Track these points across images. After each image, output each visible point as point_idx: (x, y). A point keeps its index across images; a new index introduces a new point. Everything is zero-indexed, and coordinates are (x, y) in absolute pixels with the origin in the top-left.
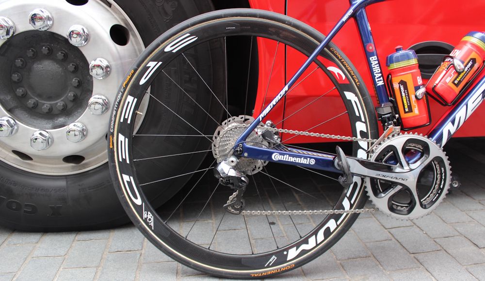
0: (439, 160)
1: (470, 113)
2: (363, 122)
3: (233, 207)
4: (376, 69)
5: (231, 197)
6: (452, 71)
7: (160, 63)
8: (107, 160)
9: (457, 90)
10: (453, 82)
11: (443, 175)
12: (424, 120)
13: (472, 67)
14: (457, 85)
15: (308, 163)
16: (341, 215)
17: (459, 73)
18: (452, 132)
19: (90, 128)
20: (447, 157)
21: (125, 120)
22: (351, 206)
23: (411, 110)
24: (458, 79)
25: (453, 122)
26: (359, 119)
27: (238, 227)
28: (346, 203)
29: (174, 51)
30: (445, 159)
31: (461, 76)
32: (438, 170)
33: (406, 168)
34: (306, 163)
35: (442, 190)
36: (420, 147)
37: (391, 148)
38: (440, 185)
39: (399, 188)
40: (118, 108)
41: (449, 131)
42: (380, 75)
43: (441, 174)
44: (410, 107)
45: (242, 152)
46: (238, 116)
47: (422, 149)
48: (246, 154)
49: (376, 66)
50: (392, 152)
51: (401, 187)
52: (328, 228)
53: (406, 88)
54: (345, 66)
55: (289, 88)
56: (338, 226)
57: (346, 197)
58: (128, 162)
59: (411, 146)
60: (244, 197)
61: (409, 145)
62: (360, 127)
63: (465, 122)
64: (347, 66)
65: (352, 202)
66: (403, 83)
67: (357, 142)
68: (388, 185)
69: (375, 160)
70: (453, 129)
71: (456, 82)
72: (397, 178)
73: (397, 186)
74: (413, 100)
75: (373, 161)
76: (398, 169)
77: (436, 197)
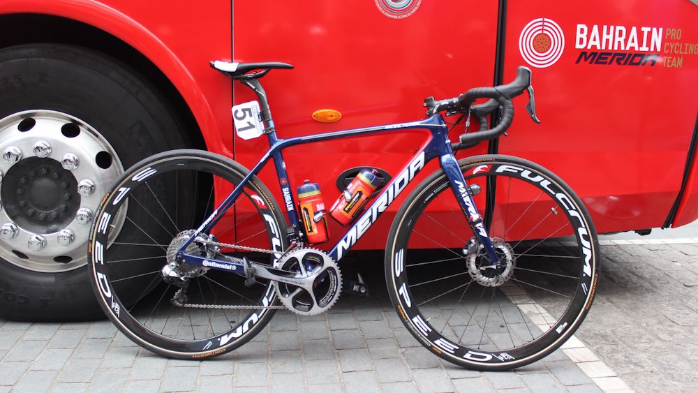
0: (331, 268)
1: (360, 234)
2: (277, 238)
3: (178, 301)
4: (288, 198)
5: (176, 294)
6: (344, 201)
7: (129, 189)
8: (87, 263)
9: (349, 215)
10: (344, 209)
11: (336, 281)
12: (322, 237)
13: (359, 197)
14: (347, 212)
15: (231, 269)
16: (262, 310)
17: (349, 203)
18: (346, 248)
19: (76, 234)
20: (339, 267)
21: (102, 231)
22: (269, 304)
23: (312, 231)
24: (348, 207)
25: (346, 240)
26: (275, 236)
27: (202, 324)
28: (265, 301)
29: (139, 180)
30: (337, 269)
31: (350, 205)
32: (332, 277)
33: (305, 275)
34: (229, 269)
35: (335, 293)
36: (318, 260)
37: (294, 259)
38: (334, 289)
39: (299, 290)
40: (96, 222)
41: (343, 248)
42: (291, 202)
43: (334, 280)
44: (311, 228)
45: (181, 259)
46: (188, 231)
48: (184, 261)
49: (287, 196)
50: (296, 263)
51: (301, 290)
52: (252, 321)
53: (307, 213)
54: (264, 195)
55: (218, 212)
56: (259, 320)
57: (265, 297)
58: (102, 263)
59: (311, 258)
60: (187, 293)
61: (309, 257)
62: (276, 242)
63: (357, 240)
65: (270, 300)
66: (305, 209)
67: (273, 254)
68: (292, 288)
69: (282, 268)
70: (346, 246)
71: (346, 209)
72: (296, 283)
73: (297, 289)
74: (313, 223)
75: (280, 269)
76: (298, 276)
77: (330, 299)
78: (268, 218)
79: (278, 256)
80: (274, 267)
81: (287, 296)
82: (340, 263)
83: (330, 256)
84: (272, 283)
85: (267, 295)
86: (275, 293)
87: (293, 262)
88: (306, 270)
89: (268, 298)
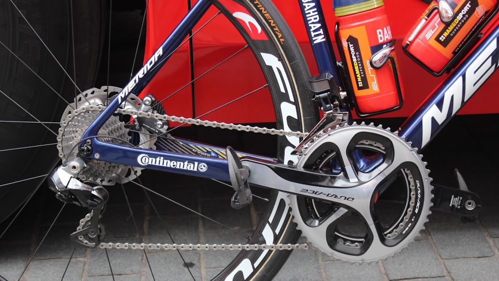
0: (409, 165)
1: (470, 90)
2: (291, 102)
3: (86, 236)
4: (313, 17)
5: (82, 222)
6: (436, 20)
9: (447, 52)
10: (437, 39)
11: (419, 192)
12: (389, 99)
13: (470, 12)
14: (445, 44)
15: (195, 169)
16: (260, 252)
17: (448, 25)
18: (440, 122)
20: (426, 163)
22: (276, 239)
23: (366, 86)
24: (446, 34)
25: (440, 105)
26: (285, 97)
27: (127, 271)
28: (268, 234)
30: (422, 166)
31: (451, 28)
32: (412, 183)
33: (353, 180)
34: (192, 169)
35: (417, 216)
36: (380, 147)
37: (330, 148)
38: (415, 208)
39: (343, 211)
41: (433, 119)
42: (319, 25)
43: (416, 190)
44: (364, 79)
45: (90, 152)
46: (100, 88)
47: (384, 148)
48: (97, 156)
49: (311, 11)
50: (335, 153)
51: (346, 211)
52: (240, 274)
53: (357, 49)
54: (260, 11)
55: (165, 51)
56: (255, 270)
57: (267, 224)
59: (366, 144)
60: (102, 221)
61: (361, 142)
62: (288, 110)
63: (463, 103)
64: (263, 12)
65: (277, 231)
66: (352, 40)
67: (284, 137)
68: (327, 208)
69: (305, 167)
70: (441, 118)
71: (442, 38)
72: (336, 196)
73: (338, 209)
74: (369, 69)
75: (301, 169)
76: (340, 183)
77: (407, 228)
78: (270, 60)
79: (294, 140)
80: (286, 163)
81: (317, 222)
82: (426, 153)
83: (407, 140)
84: (281, 196)
85: (271, 220)
86: (288, 216)
87: (328, 153)
88: (357, 170)
89: (273, 226)
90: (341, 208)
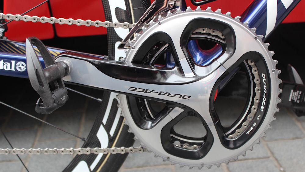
11: (265, 86)
15: (13, 69)
20: (273, 53)
22: (111, 140)
28: (102, 135)
30: (268, 56)
32: (257, 77)
33: (189, 75)
34: (9, 69)
35: (263, 114)
36: (219, 36)
38: (260, 105)
39: (176, 112)
43: (261, 85)
47: (223, 37)
50: (167, 45)
51: (181, 110)
57: (102, 127)
59: (203, 33)
61: (197, 31)
69: (134, 62)
72: (169, 95)
73: (173, 109)
75: (129, 64)
76: (173, 78)
77: (252, 128)
79: (122, 32)
81: (149, 124)
83: (251, 26)
87: (160, 45)
88: (192, 64)
89: (108, 128)
90: (177, 108)
